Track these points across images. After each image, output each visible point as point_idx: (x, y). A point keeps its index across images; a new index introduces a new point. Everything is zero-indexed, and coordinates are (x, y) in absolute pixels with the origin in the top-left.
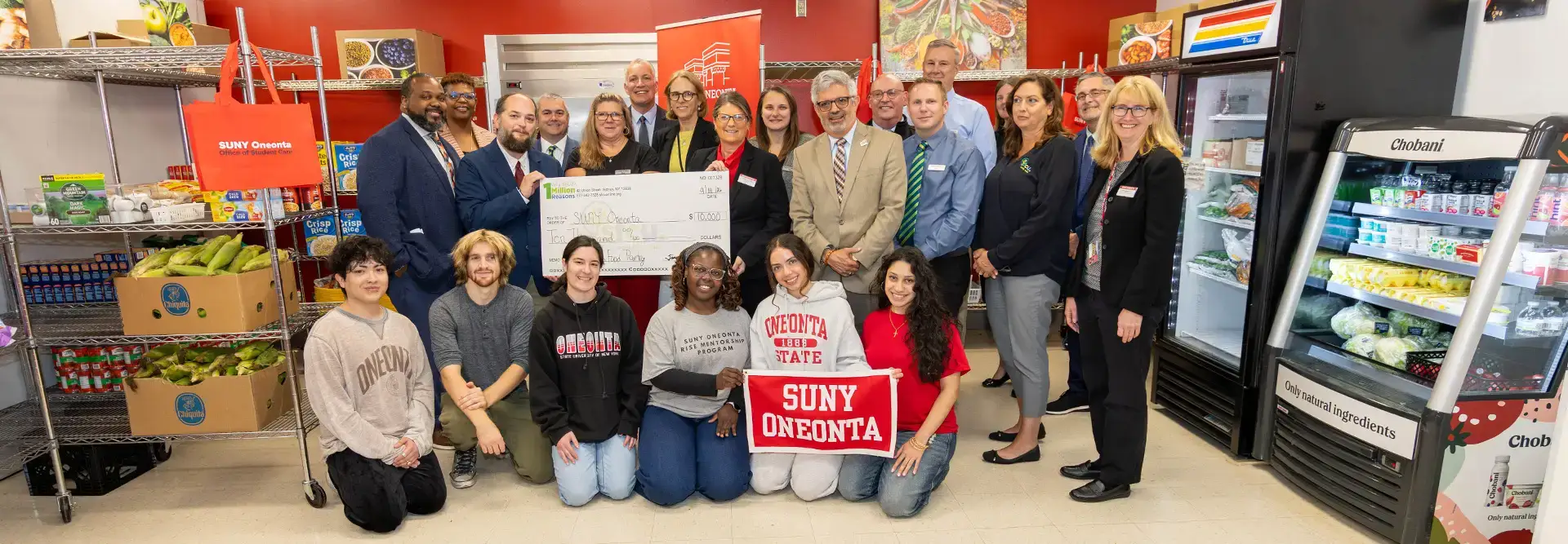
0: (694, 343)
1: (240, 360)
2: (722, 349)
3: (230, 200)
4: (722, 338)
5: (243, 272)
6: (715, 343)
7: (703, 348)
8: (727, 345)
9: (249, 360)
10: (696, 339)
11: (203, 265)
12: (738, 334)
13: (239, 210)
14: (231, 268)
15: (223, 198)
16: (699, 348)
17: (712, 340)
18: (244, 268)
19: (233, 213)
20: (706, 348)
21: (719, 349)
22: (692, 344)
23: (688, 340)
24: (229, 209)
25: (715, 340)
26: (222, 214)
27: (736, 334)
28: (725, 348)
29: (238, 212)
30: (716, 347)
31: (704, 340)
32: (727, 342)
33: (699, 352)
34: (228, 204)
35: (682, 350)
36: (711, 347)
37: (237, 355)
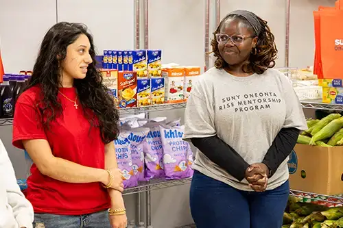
0: (231, 101)
1: (325, 218)
2: (259, 107)
3: (334, 86)
4: (259, 97)
5: (337, 145)
6: (253, 102)
7: (241, 106)
8: (264, 104)
9: (332, 219)
10: (234, 98)
11: (310, 136)
12: (275, 95)
13: (339, 94)
14: (330, 142)
15: (330, 84)
16: (236, 105)
17: (249, 99)
18: (338, 142)
19: (335, 96)
20: (243, 106)
21: (257, 107)
22: (230, 102)
23: (226, 99)
24: (333, 93)
25: (252, 99)
26: (328, 97)
27: (272, 94)
28: (262, 107)
29: (338, 96)
30: (253, 105)
31: (242, 99)
32: (265, 100)
33: (236, 110)
34: (333, 89)
35: (221, 108)
36: (248, 106)
37: (323, 213)
